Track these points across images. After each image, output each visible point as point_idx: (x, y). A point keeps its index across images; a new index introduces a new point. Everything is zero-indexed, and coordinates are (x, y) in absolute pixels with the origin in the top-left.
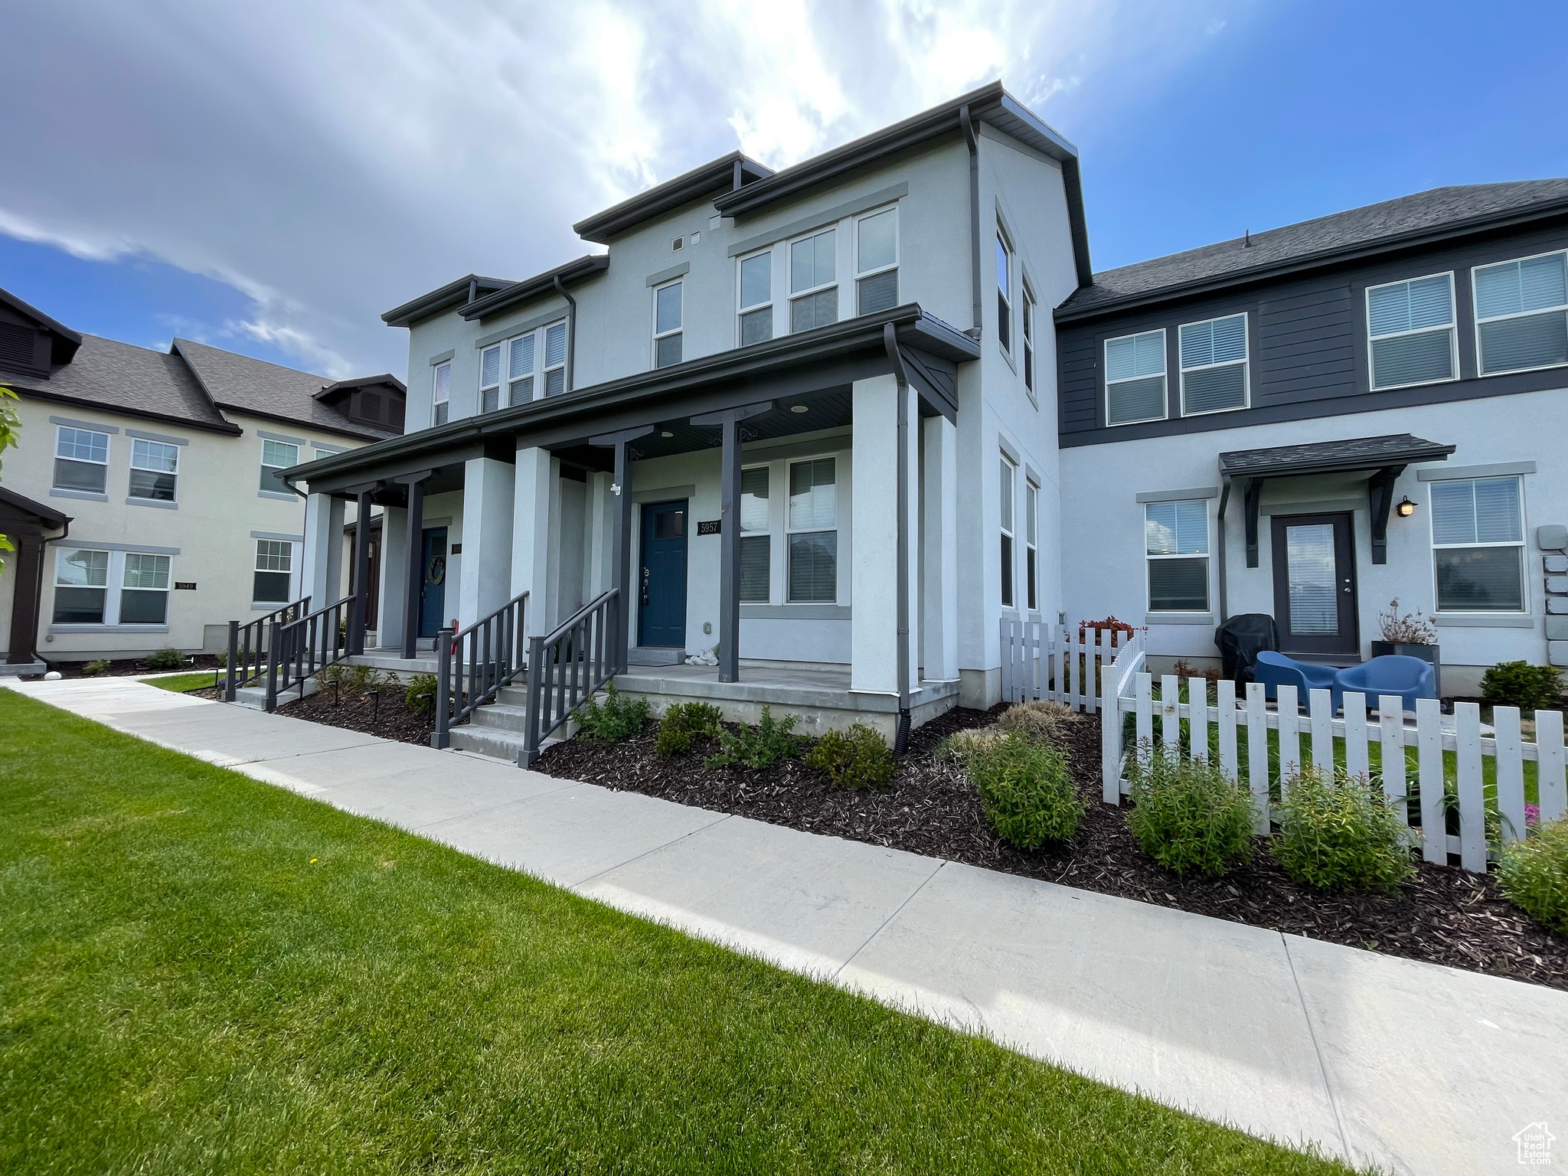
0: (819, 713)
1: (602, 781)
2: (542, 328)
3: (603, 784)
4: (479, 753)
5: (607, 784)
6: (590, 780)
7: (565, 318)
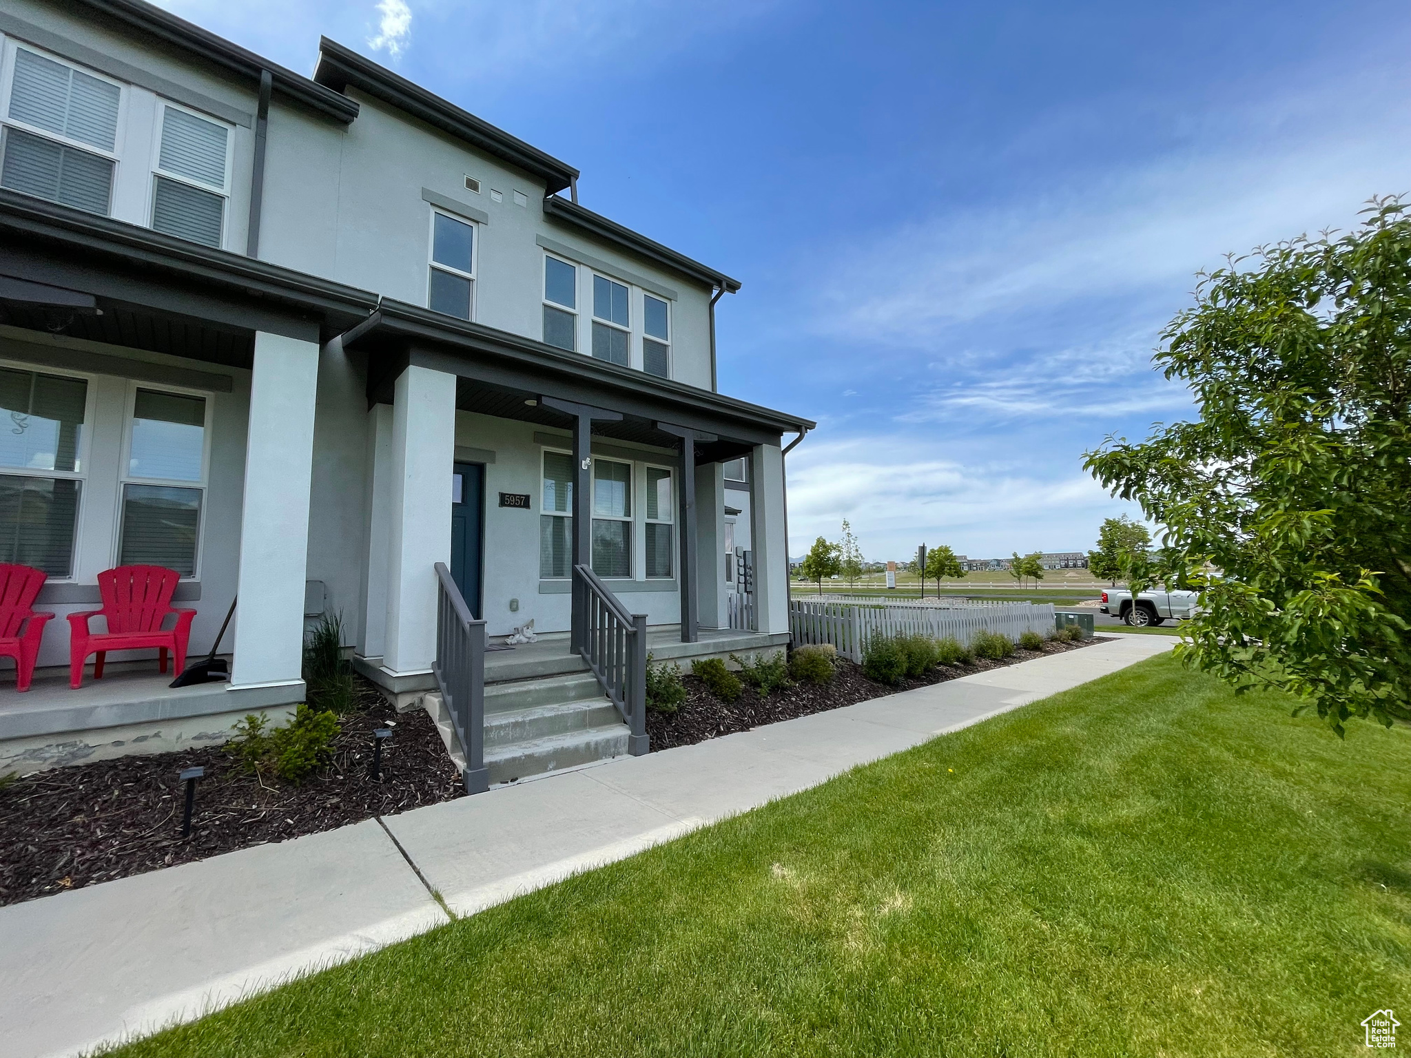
1: (728, 731)
2: (153, 96)
3: (733, 732)
4: (550, 770)
5: (736, 731)
6: (719, 734)
7: (234, 124)
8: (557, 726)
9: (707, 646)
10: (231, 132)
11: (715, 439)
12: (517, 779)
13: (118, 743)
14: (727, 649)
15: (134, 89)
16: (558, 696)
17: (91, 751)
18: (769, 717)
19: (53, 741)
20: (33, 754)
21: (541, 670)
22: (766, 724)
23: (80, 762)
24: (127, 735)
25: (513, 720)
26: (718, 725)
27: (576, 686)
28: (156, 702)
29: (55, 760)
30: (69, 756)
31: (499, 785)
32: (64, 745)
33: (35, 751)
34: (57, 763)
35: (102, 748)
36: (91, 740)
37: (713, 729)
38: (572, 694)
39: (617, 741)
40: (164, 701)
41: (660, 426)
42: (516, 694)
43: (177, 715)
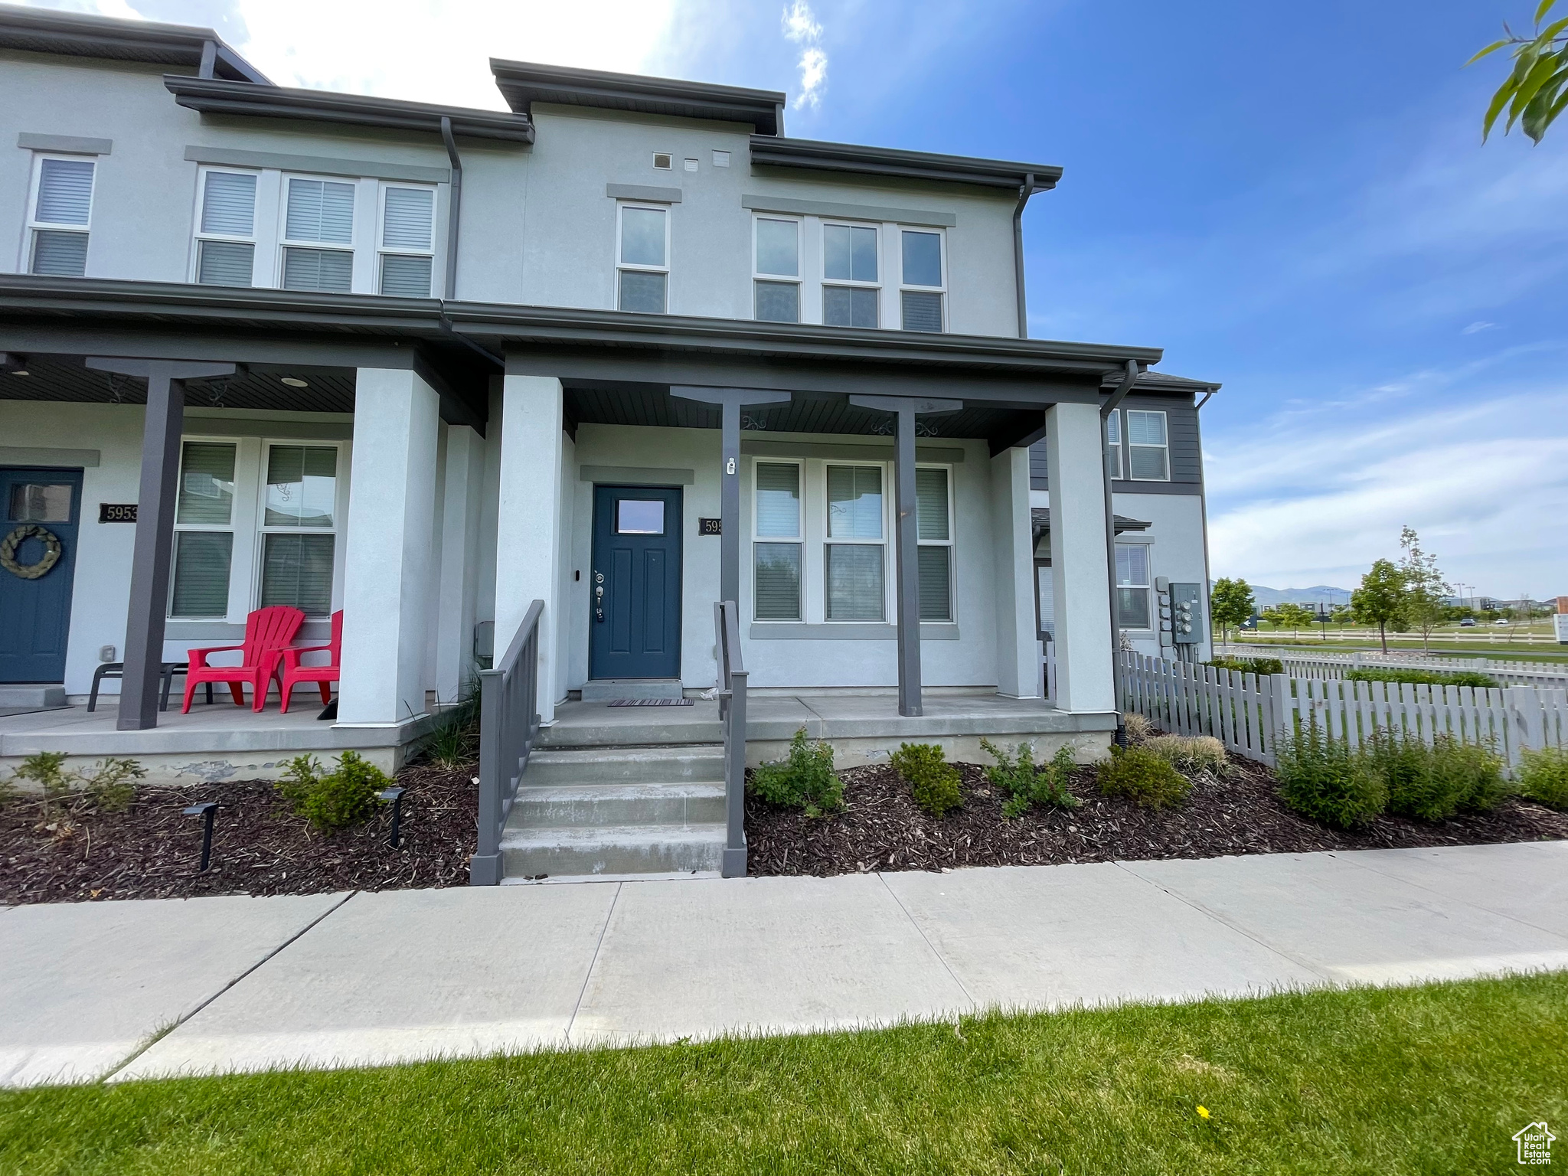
0: (1033, 740)
1: (903, 865)
2: (376, 182)
3: (911, 868)
4: (597, 873)
5: (918, 868)
6: (883, 866)
7: (436, 184)
8: (638, 814)
9: (940, 724)
10: (435, 191)
11: (959, 406)
12: (545, 876)
13: (252, 767)
14: (977, 731)
15: (363, 181)
16: (669, 773)
17: (234, 771)
18: (999, 854)
19: (209, 759)
20: (196, 768)
21: (665, 736)
22: (986, 865)
23: (225, 780)
24: (259, 760)
25: (577, 798)
26: (887, 853)
27: (694, 763)
28: (275, 733)
29: (209, 775)
30: (219, 774)
31: (521, 880)
32: (215, 763)
33: (197, 765)
34: (211, 778)
35: (242, 771)
36: (233, 761)
37: (876, 857)
38: (688, 772)
39: (702, 850)
40: (281, 732)
41: (854, 401)
42: (610, 764)
43: (291, 747)
